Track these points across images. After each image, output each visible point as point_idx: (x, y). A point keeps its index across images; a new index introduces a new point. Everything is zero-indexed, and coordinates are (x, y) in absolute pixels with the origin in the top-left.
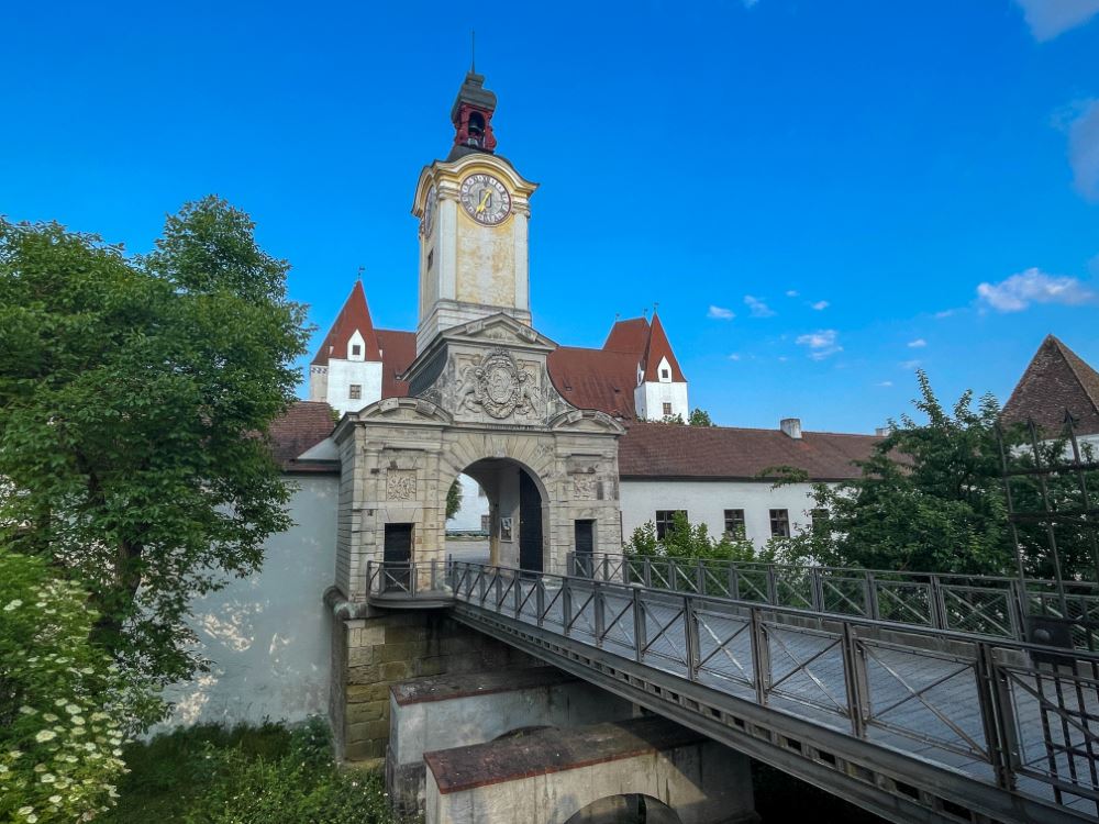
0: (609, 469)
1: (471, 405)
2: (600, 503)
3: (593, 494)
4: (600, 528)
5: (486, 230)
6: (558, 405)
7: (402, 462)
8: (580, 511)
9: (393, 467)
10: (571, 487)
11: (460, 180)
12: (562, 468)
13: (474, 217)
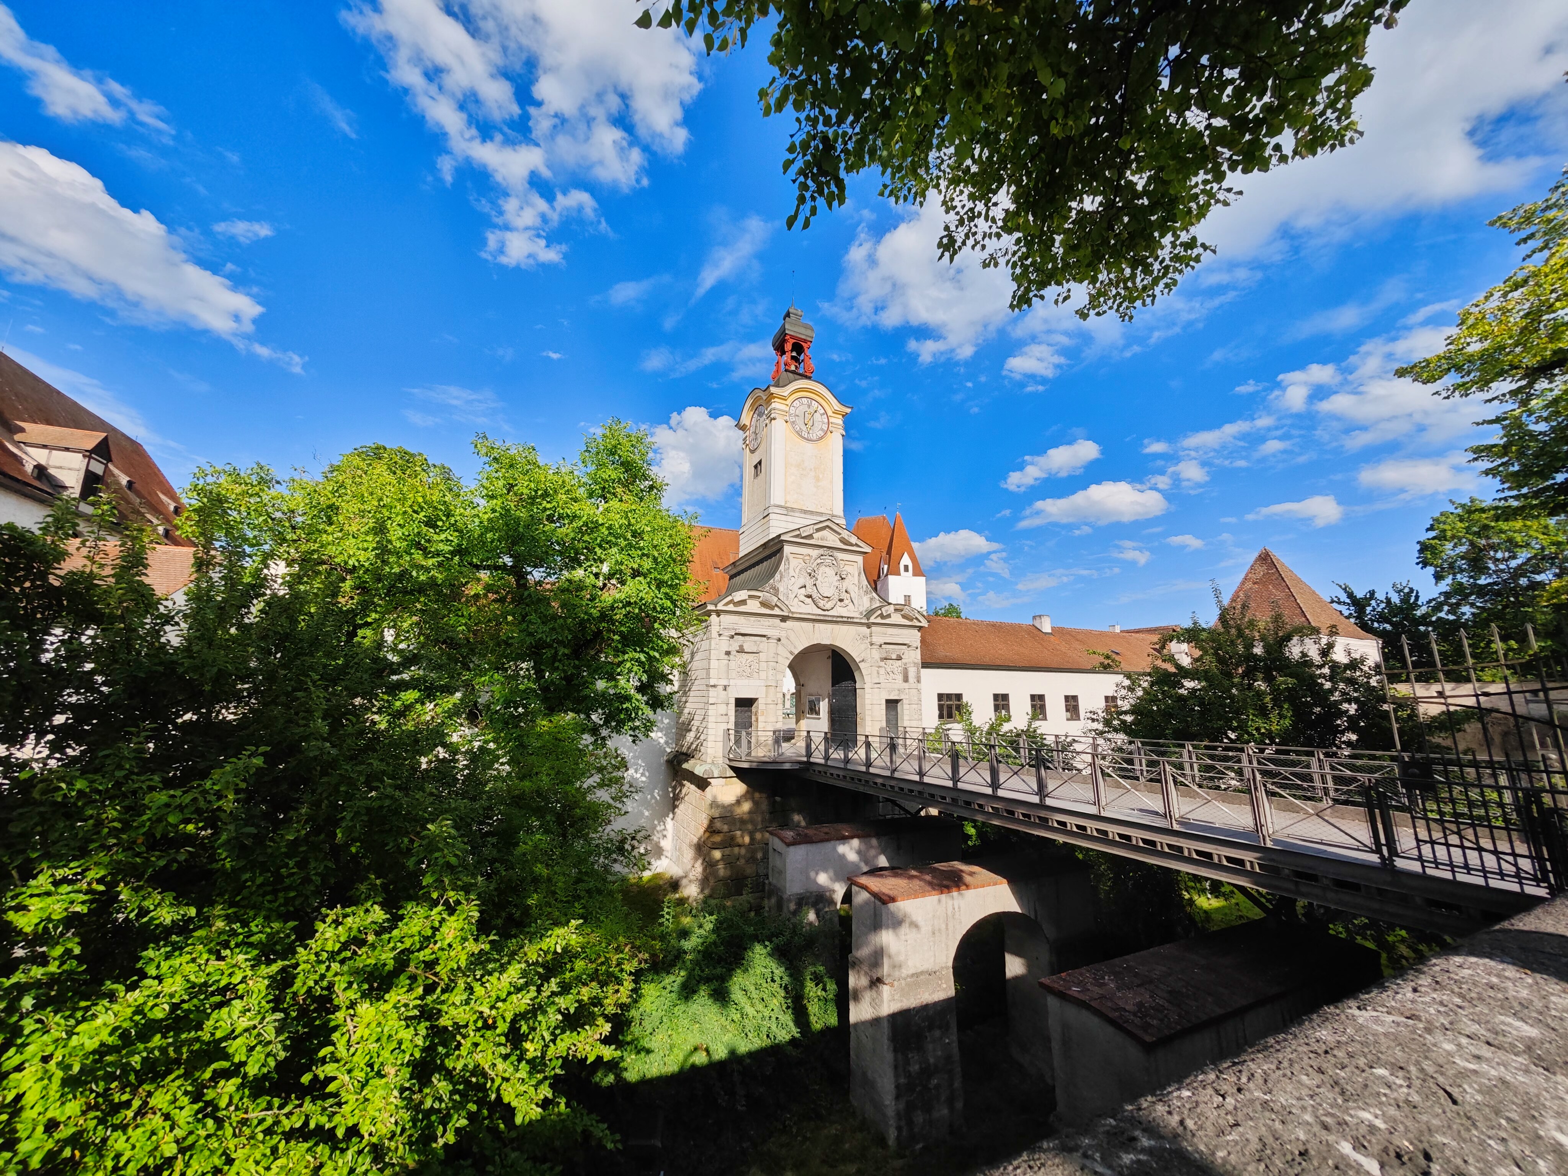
0: (914, 656)
1: (803, 598)
2: (906, 685)
3: (900, 677)
4: (906, 707)
5: (809, 445)
6: (872, 599)
7: (749, 644)
8: (890, 692)
9: (741, 651)
10: (882, 671)
11: (789, 402)
12: (876, 654)
13: (799, 434)
